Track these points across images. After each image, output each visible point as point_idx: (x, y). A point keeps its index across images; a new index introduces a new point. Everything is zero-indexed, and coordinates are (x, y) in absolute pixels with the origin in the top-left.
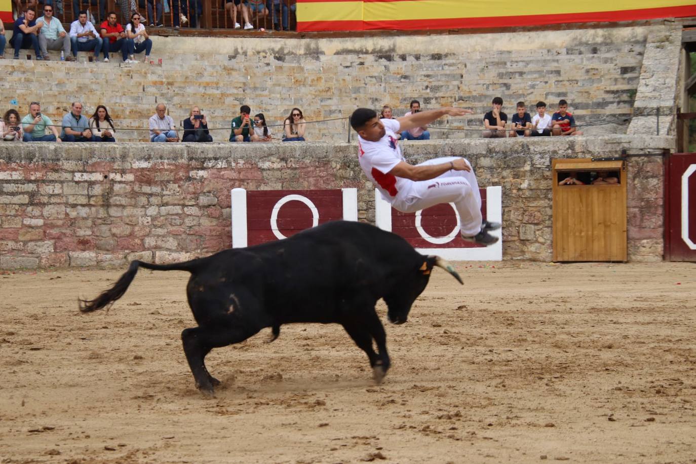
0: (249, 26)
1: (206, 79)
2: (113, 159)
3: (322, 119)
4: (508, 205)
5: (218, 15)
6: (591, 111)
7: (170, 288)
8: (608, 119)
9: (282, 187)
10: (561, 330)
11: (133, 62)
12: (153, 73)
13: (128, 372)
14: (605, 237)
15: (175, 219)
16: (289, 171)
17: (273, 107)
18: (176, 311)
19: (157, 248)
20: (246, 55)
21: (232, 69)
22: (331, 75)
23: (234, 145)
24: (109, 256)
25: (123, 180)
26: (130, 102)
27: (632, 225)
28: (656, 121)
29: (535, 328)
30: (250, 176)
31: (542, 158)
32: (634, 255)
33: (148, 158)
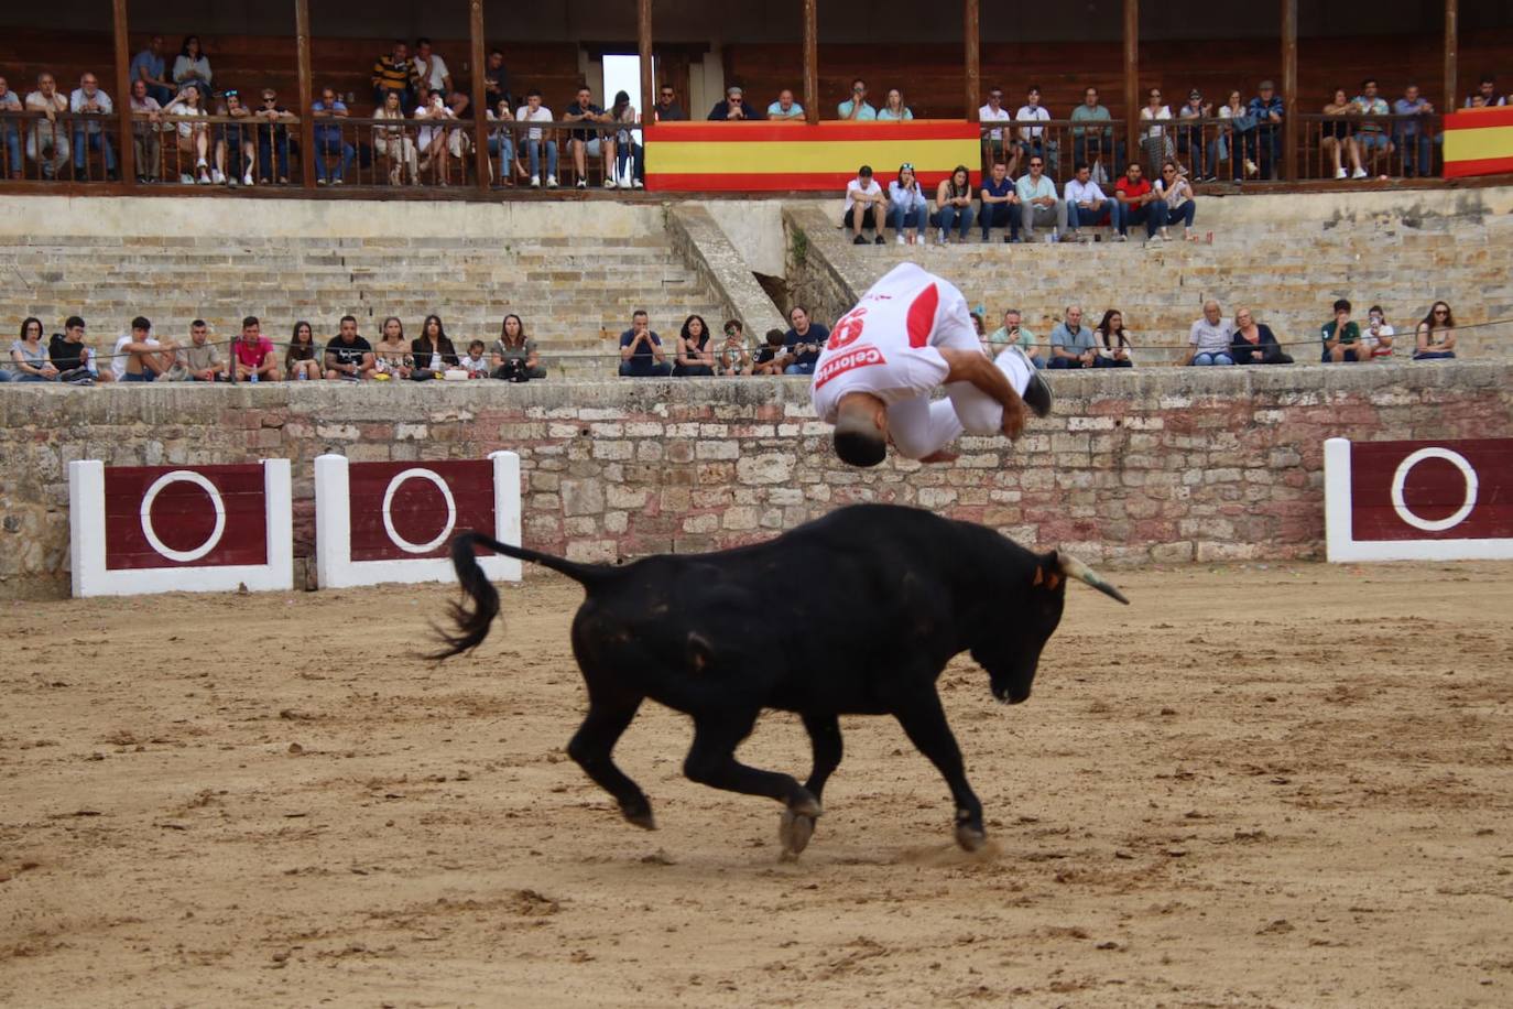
0: (1360, 173)
1: (1285, 262)
2: (1130, 396)
3: (1484, 321)
5: (1307, 158)
7: (1221, 601)
9: (1413, 435)
11: (1165, 241)
12: (1197, 255)
13: (1152, 735)
15: (1230, 490)
16: (1425, 409)
17: (1400, 303)
18: (1231, 639)
19: (1200, 536)
20: (1353, 221)
21: (1330, 245)
22: (1503, 248)
23: (1330, 367)
24: (1122, 550)
25: (1146, 427)
26: (1159, 303)
30: (1356, 418)
33: (1186, 393)
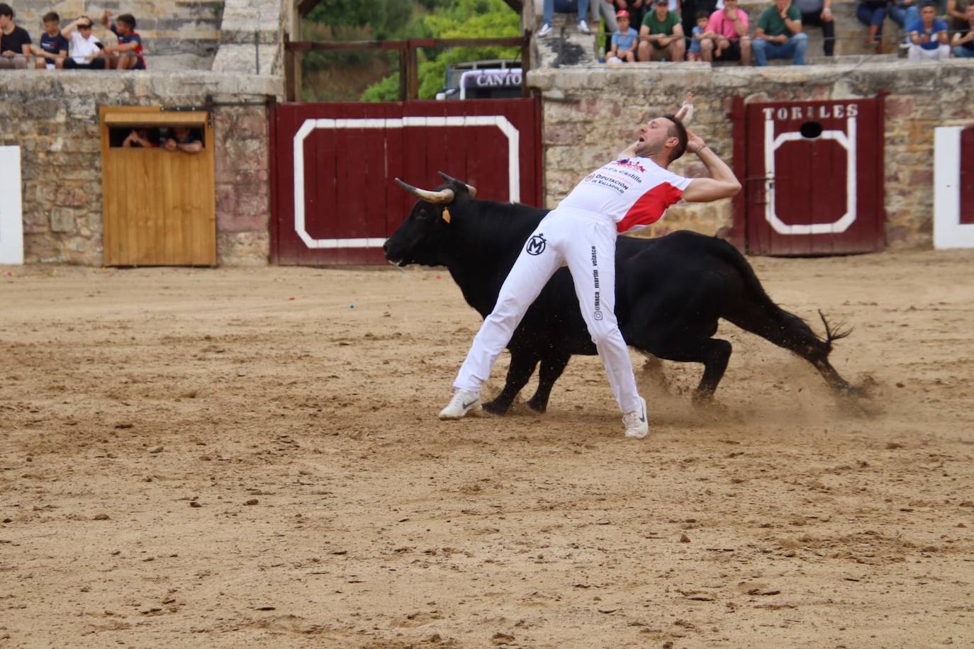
4: (31, 176)
6: (158, 34)
8: (183, 47)
10: (118, 371)
14: (183, 229)
27: (223, 210)
28: (255, 52)
29: (78, 369)
31: (84, 103)
32: (227, 255)
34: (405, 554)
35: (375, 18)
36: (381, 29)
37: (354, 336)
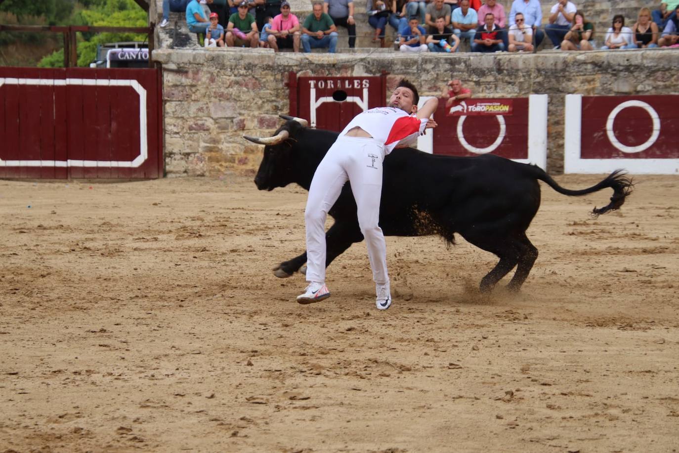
34: (59, 374)
35: (48, 11)
36: (52, 19)
37: (29, 226)
